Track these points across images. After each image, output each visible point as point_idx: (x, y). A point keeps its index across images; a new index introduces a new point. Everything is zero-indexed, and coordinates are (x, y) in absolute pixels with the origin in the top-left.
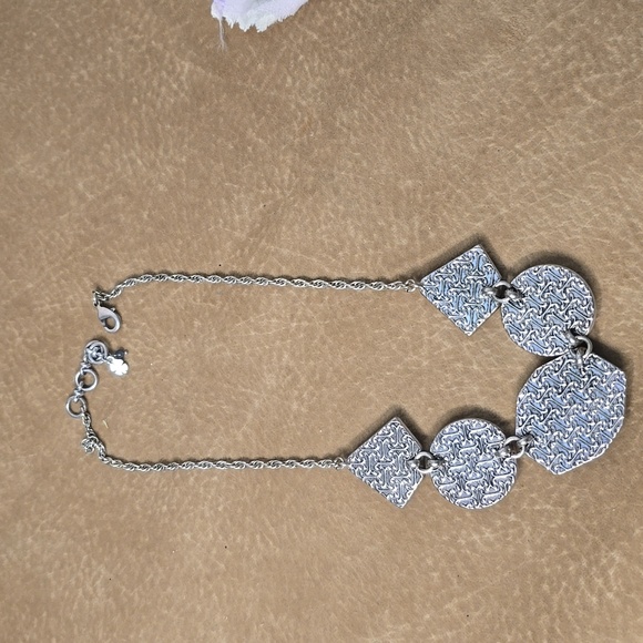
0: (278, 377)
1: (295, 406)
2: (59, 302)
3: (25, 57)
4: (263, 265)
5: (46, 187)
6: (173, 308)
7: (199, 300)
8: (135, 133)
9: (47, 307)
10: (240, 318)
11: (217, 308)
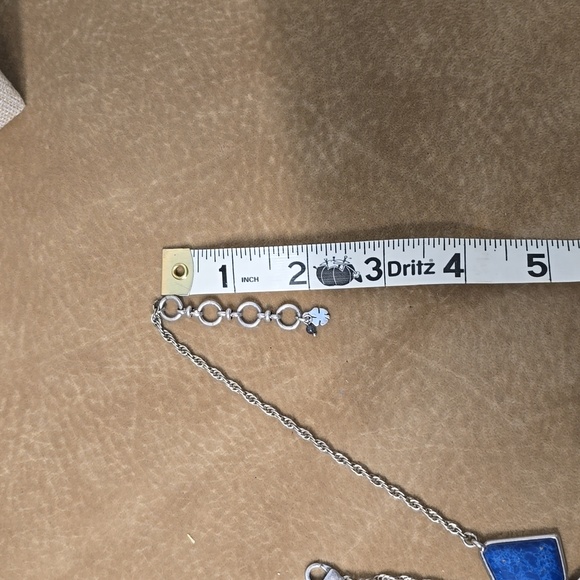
1: (415, 538)
2: (140, 364)
3: (142, 80)
4: (402, 372)
5: (144, 231)
7: (315, 395)
8: (267, 196)
9: (123, 367)
10: (366, 427)
11: (339, 410)
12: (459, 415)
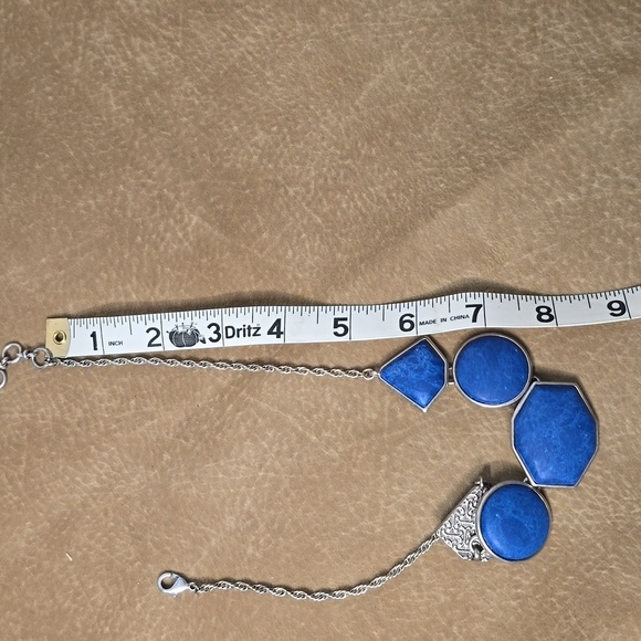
0: (238, 520)
1: (250, 550)
2: (30, 412)
3: (35, 176)
4: (240, 413)
5: (34, 300)
6: (145, 438)
7: (171, 435)
8: (135, 269)
9: (16, 415)
10: (211, 460)
11: (189, 446)
12: (286, 447)
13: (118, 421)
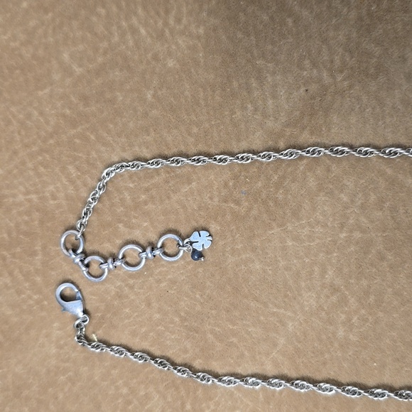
0: (318, 297)
1: (341, 333)
2: (36, 193)
5: (21, 56)
6: (184, 207)
7: (216, 199)
9: (21, 198)
10: (274, 224)
11: (243, 211)
12: (373, 198)
13: (147, 190)
